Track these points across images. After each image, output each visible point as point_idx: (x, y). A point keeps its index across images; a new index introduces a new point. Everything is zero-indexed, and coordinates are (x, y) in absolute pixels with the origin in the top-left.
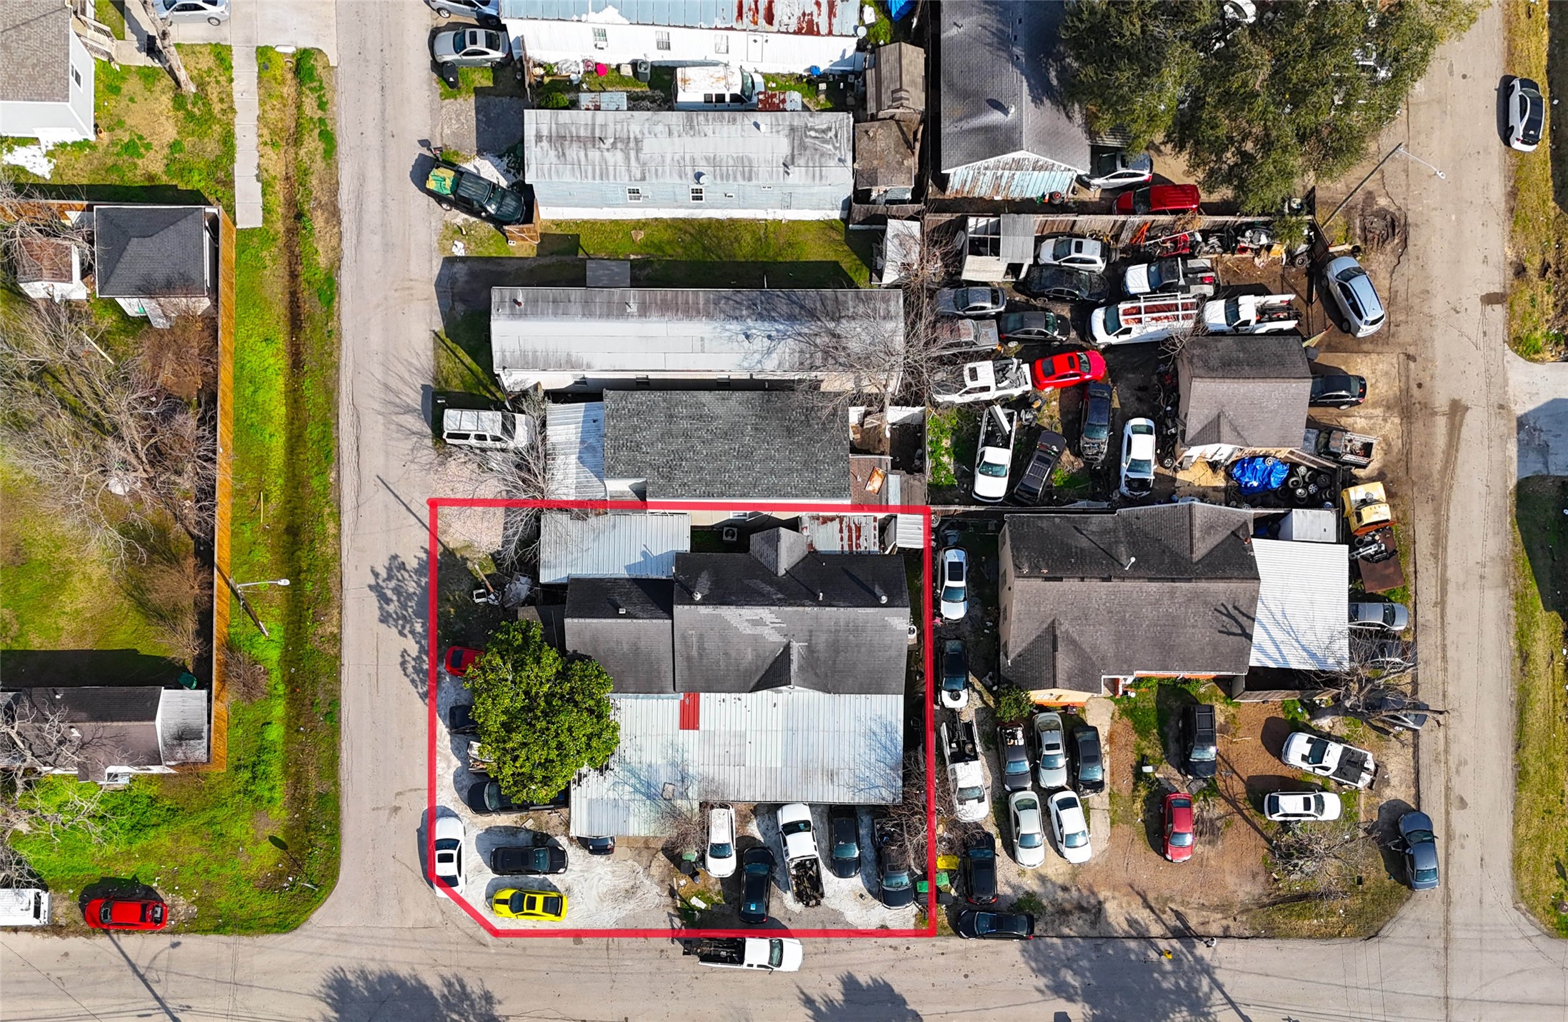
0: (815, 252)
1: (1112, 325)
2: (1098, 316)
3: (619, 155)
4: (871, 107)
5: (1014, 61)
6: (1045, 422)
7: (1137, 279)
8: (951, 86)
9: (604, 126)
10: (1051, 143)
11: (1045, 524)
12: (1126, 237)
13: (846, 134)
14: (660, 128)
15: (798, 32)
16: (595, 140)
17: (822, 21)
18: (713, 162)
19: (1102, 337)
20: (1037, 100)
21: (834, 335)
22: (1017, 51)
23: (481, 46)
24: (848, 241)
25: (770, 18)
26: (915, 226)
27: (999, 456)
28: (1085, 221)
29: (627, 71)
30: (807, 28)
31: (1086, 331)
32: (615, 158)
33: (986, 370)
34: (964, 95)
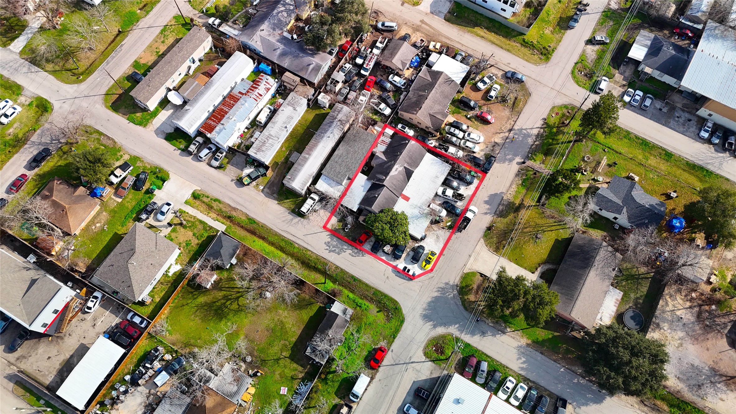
0: (311, 117)
1: (366, 70)
2: (362, 72)
3: (271, 140)
4: (293, 88)
5: (303, 57)
6: (378, 94)
7: (359, 61)
8: (297, 71)
9: (262, 139)
10: (324, 60)
11: (405, 105)
12: (348, 58)
13: (295, 95)
14: (270, 129)
15: (267, 92)
16: (264, 143)
17: (268, 86)
18: (284, 123)
19: (367, 74)
20: (313, 57)
21: (340, 120)
22: (301, 55)
23: (221, 155)
24: (313, 109)
25: (261, 95)
26: (322, 94)
27: (383, 106)
28: (341, 64)
29: (246, 130)
30: (268, 89)
31: (363, 76)
32: (270, 141)
33: (361, 98)
34: (302, 70)
